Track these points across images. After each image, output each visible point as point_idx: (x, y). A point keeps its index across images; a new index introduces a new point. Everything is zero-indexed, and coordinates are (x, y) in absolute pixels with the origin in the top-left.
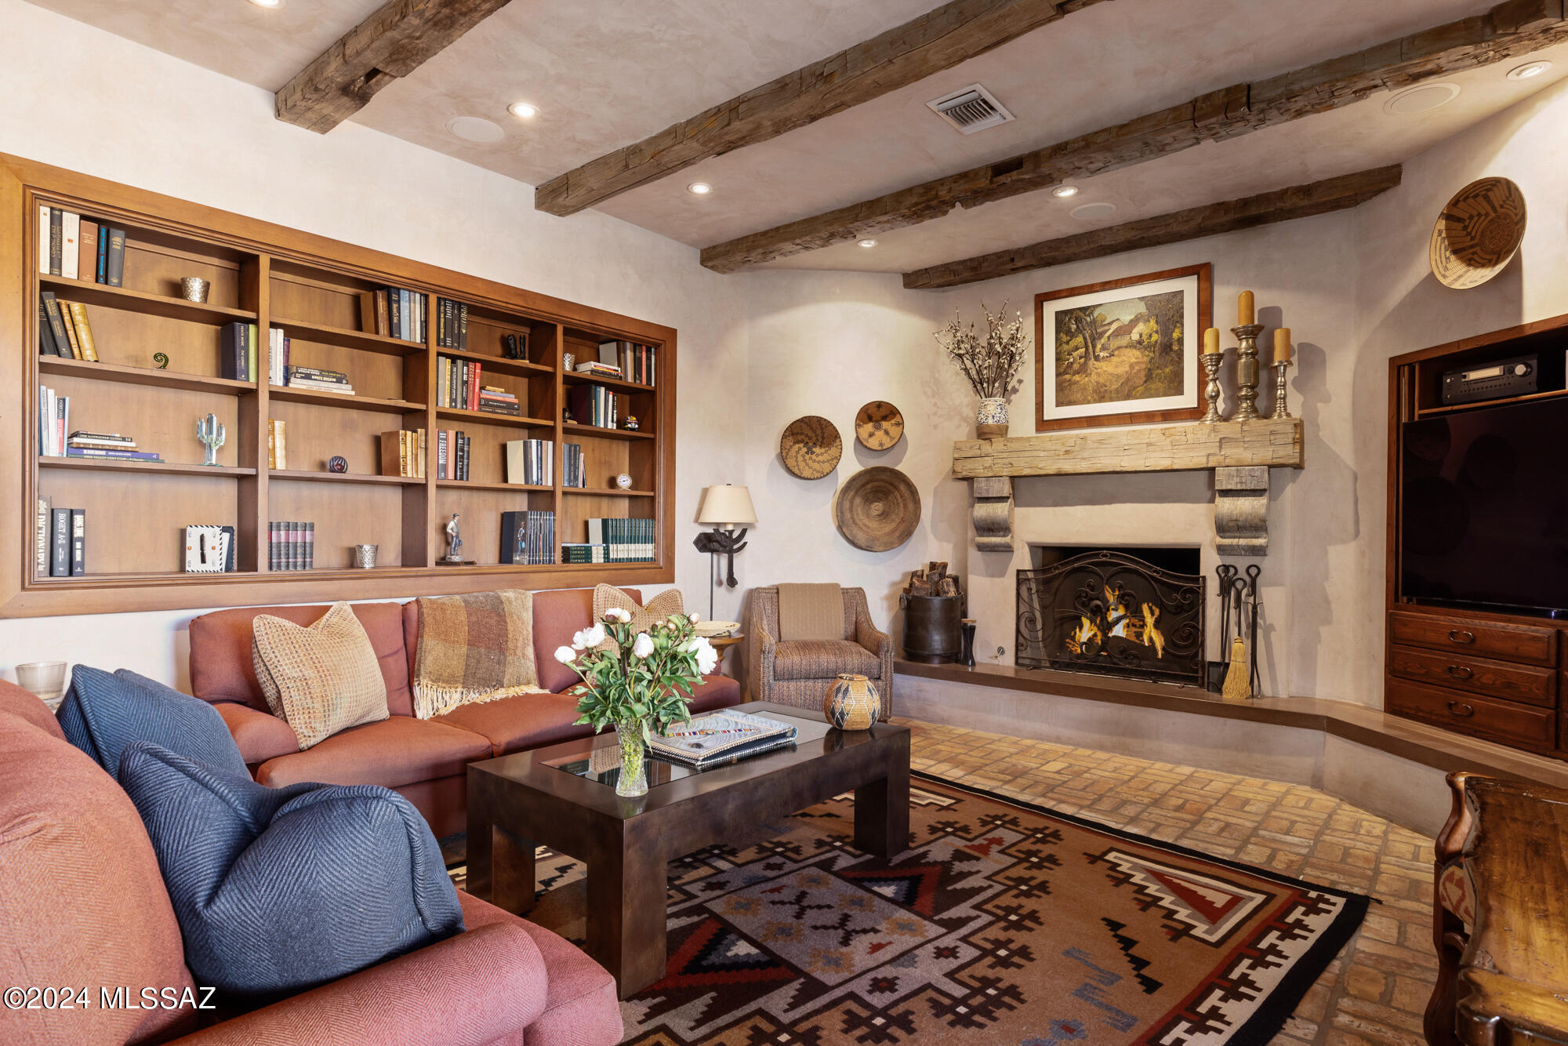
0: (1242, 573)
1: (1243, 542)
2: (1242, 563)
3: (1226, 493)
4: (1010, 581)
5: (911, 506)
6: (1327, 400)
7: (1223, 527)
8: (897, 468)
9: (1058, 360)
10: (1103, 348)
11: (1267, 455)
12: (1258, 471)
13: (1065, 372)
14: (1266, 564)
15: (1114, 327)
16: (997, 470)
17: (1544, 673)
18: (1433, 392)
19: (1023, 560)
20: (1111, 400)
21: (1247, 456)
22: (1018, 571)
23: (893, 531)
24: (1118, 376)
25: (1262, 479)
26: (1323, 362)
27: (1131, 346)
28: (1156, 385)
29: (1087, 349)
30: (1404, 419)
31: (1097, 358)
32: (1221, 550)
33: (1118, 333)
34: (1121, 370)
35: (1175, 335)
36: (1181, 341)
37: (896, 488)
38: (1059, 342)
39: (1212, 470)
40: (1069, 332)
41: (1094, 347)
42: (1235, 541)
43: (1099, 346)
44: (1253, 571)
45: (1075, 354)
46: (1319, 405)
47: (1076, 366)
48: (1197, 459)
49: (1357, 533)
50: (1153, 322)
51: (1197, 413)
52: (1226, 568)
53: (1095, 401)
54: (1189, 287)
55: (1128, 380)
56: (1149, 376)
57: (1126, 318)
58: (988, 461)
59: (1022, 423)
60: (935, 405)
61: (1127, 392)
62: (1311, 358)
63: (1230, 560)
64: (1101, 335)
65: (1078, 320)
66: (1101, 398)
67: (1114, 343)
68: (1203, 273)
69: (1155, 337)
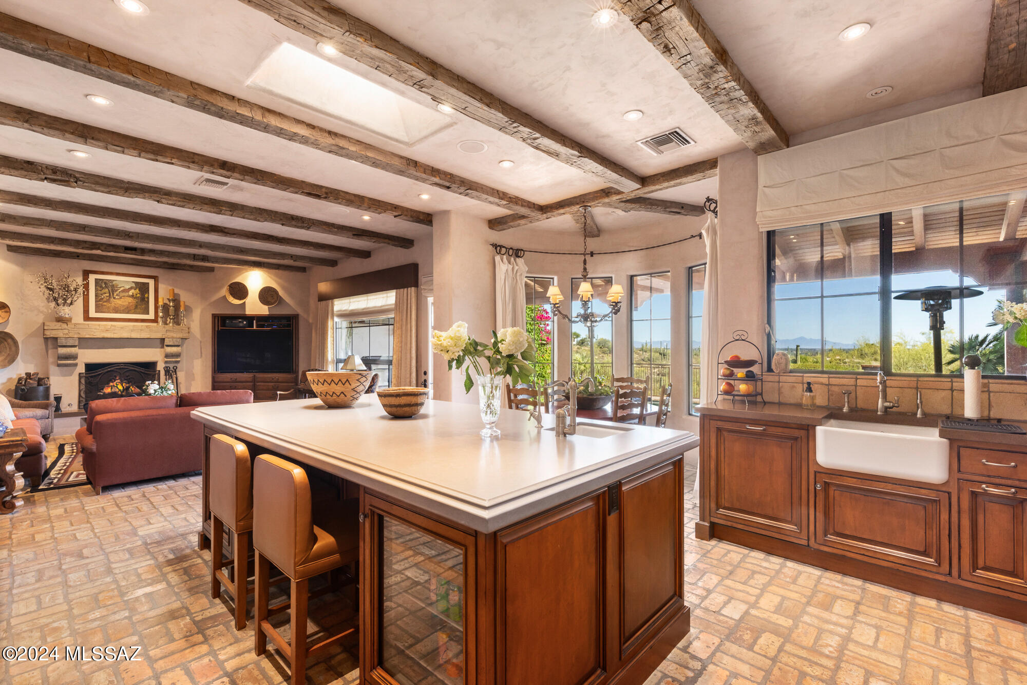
0: (171, 369)
1: (173, 360)
2: (171, 366)
3: (168, 346)
4: (75, 378)
5: (13, 349)
6: (193, 321)
7: (167, 356)
8: (5, 331)
9: (96, 296)
10: (117, 295)
11: (181, 335)
12: (178, 340)
13: (100, 301)
14: (179, 365)
15: (122, 289)
16: (71, 335)
17: (251, 384)
18: (224, 324)
19: (81, 369)
20: (121, 313)
21: (175, 335)
22: (80, 374)
23: (5, 359)
24: (124, 306)
25: (179, 342)
26: (192, 312)
27: (129, 296)
28: (138, 310)
29: (110, 294)
30: (216, 329)
31: (114, 298)
32: (166, 362)
33: (124, 291)
34: (124, 304)
35: (146, 296)
36: (148, 298)
37: (6, 341)
38: (96, 290)
39: (164, 339)
40: (101, 287)
41: (113, 294)
42: (171, 360)
43: (115, 294)
44: (175, 368)
45: (105, 295)
46: (191, 322)
47: (105, 300)
48: (159, 336)
49: (201, 356)
50: (137, 290)
51: (155, 321)
52: (167, 367)
53: (113, 313)
54: (151, 282)
55: (127, 308)
56: (136, 307)
57: (127, 287)
58: (66, 331)
59: (78, 318)
60: (22, 304)
61: (128, 311)
62: (188, 309)
63: (168, 365)
64: (116, 291)
65: (105, 283)
66: (116, 312)
67: (122, 294)
68: (155, 278)
69: (138, 295)
